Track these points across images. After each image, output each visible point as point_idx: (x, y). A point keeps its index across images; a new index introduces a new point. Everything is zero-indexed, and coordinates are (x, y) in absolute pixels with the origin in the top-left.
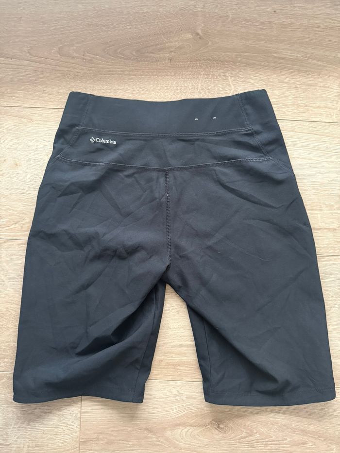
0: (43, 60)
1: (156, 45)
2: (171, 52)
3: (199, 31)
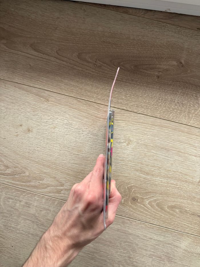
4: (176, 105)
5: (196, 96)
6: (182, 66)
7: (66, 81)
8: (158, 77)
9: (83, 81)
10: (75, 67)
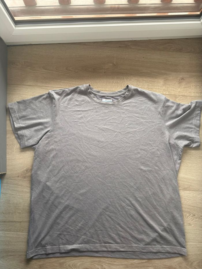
0: (60, 71)
1: (100, 67)
2: (105, 70)
3: (115, 63)
4: (115, 84)
5: (123, 78)
6: (115, 65)
7: (63, 81)
8: (105, 72)
9: (71, 80)
10: (66, 74)
